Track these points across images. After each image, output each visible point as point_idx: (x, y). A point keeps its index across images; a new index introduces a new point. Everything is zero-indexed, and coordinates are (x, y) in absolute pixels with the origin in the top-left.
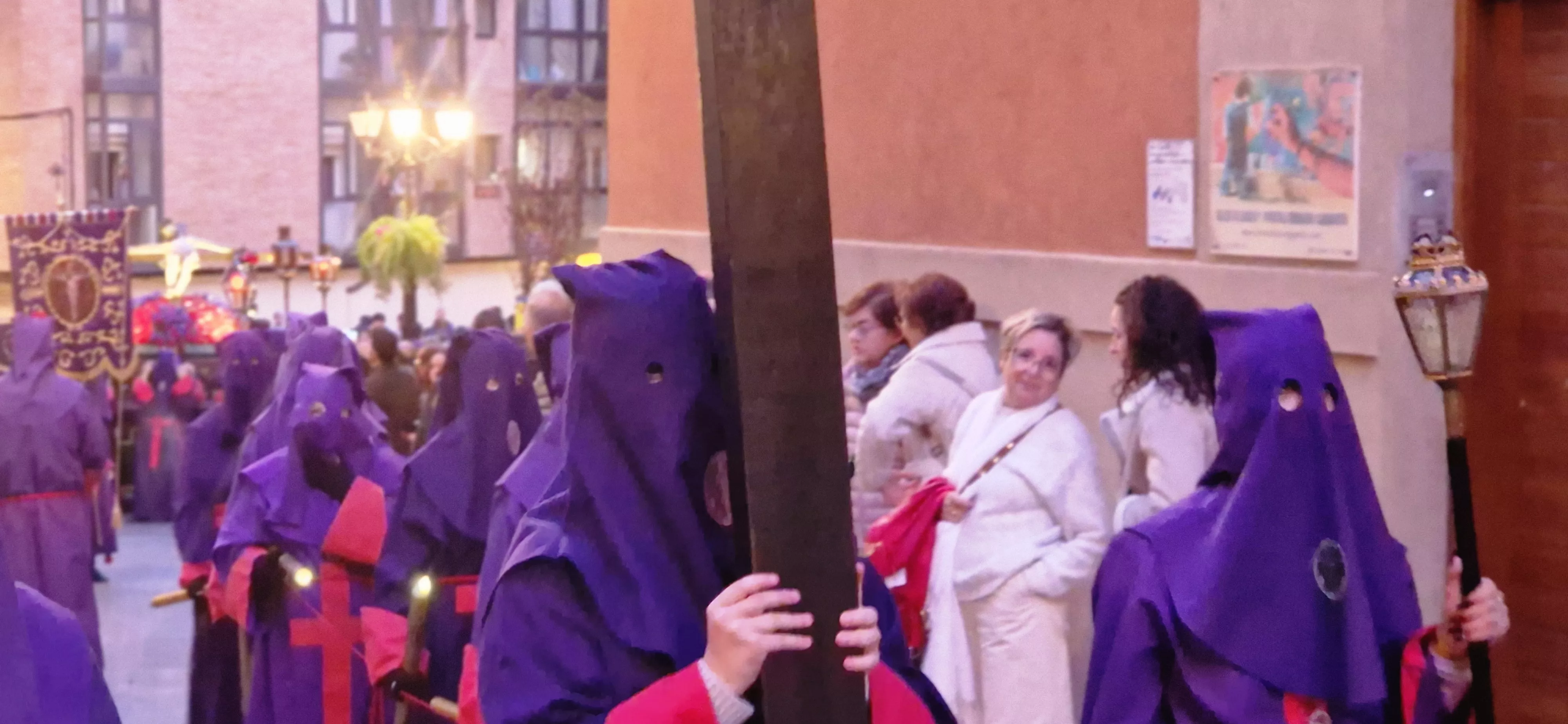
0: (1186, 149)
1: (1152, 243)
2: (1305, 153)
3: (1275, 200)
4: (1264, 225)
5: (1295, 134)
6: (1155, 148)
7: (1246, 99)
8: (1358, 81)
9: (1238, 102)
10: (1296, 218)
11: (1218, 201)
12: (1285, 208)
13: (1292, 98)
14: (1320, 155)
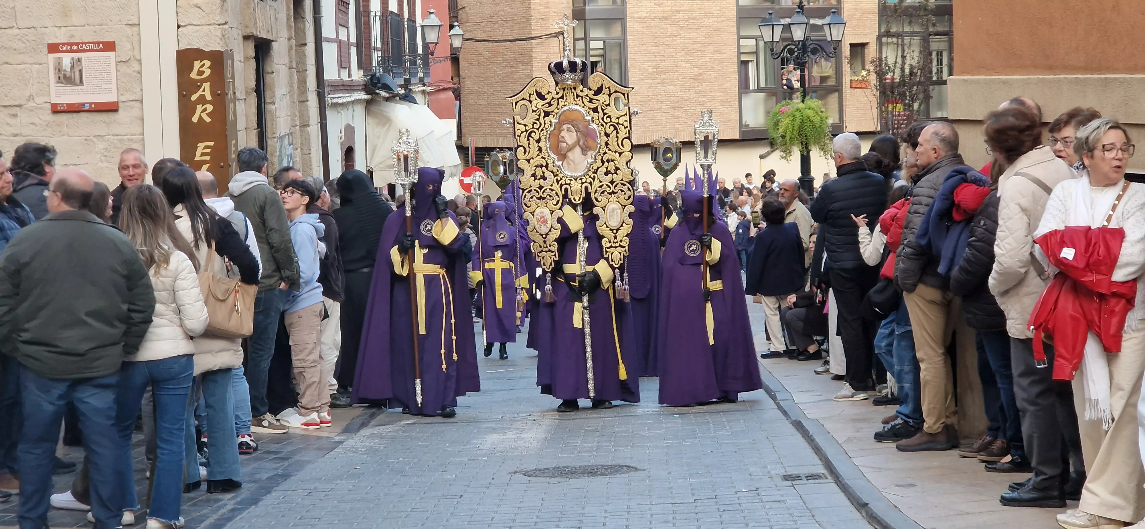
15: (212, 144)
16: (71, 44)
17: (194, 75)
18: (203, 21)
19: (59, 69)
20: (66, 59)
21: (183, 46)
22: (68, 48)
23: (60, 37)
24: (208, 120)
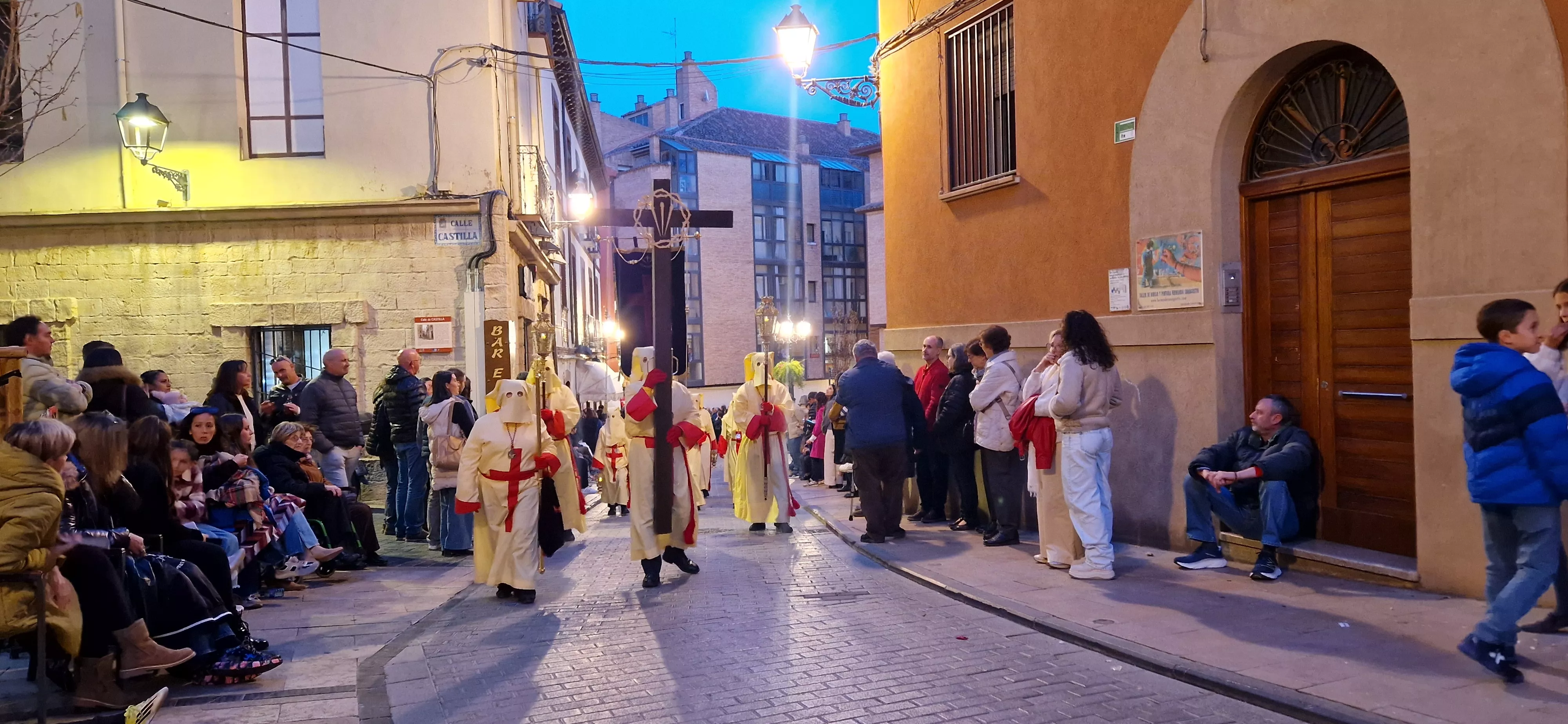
0: (1126, 271)
1: (1112, 310)
2: (1178, 267)
3: (1165, 287)
4: (1160, 297)
5: (1174, 259)
6: (1112, 273)
7: (1151, 249)
8: (1201, 235)
9: (1148, 251)
10: (1175, 293)
11: (1140, 289)
12: (1170, 289)
13: (1172, 245)
14: (1186, 266)
15: (502, 369)
16: (427, 318)
17: (493, 333)
18: (498, 306)
19: (420, 330)
20: (425, 326)
21: (487, 319)
22: (425, 320)
23: (422, 314)
24: (500, 356)
